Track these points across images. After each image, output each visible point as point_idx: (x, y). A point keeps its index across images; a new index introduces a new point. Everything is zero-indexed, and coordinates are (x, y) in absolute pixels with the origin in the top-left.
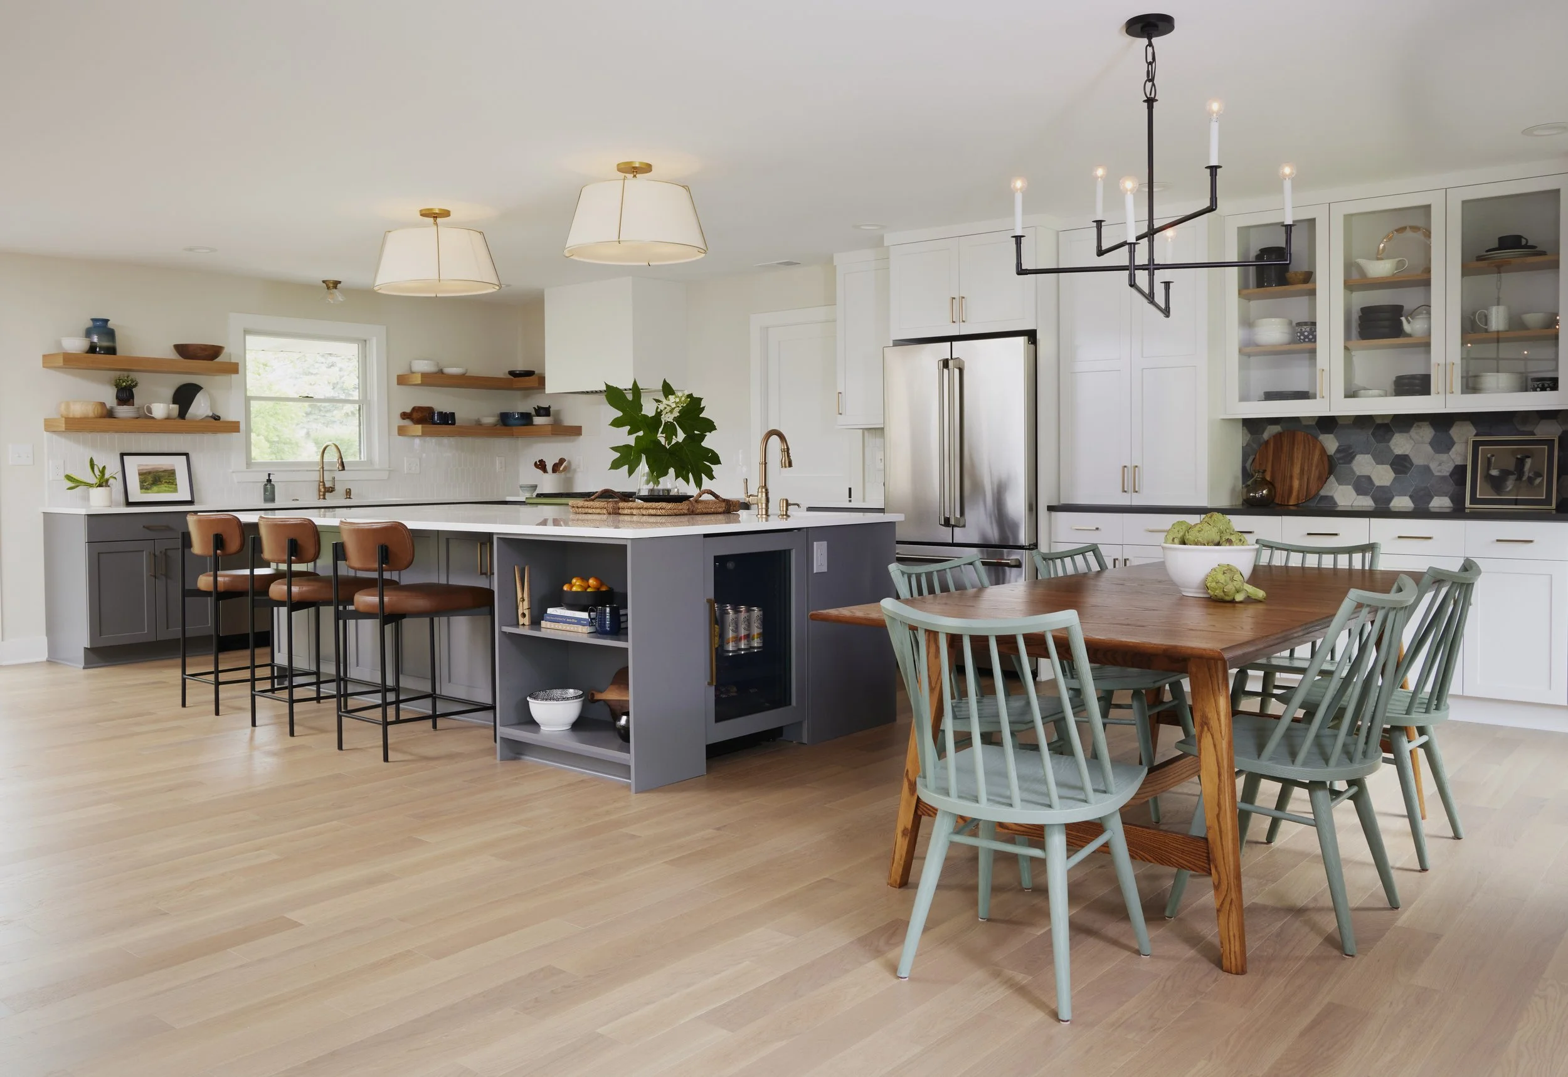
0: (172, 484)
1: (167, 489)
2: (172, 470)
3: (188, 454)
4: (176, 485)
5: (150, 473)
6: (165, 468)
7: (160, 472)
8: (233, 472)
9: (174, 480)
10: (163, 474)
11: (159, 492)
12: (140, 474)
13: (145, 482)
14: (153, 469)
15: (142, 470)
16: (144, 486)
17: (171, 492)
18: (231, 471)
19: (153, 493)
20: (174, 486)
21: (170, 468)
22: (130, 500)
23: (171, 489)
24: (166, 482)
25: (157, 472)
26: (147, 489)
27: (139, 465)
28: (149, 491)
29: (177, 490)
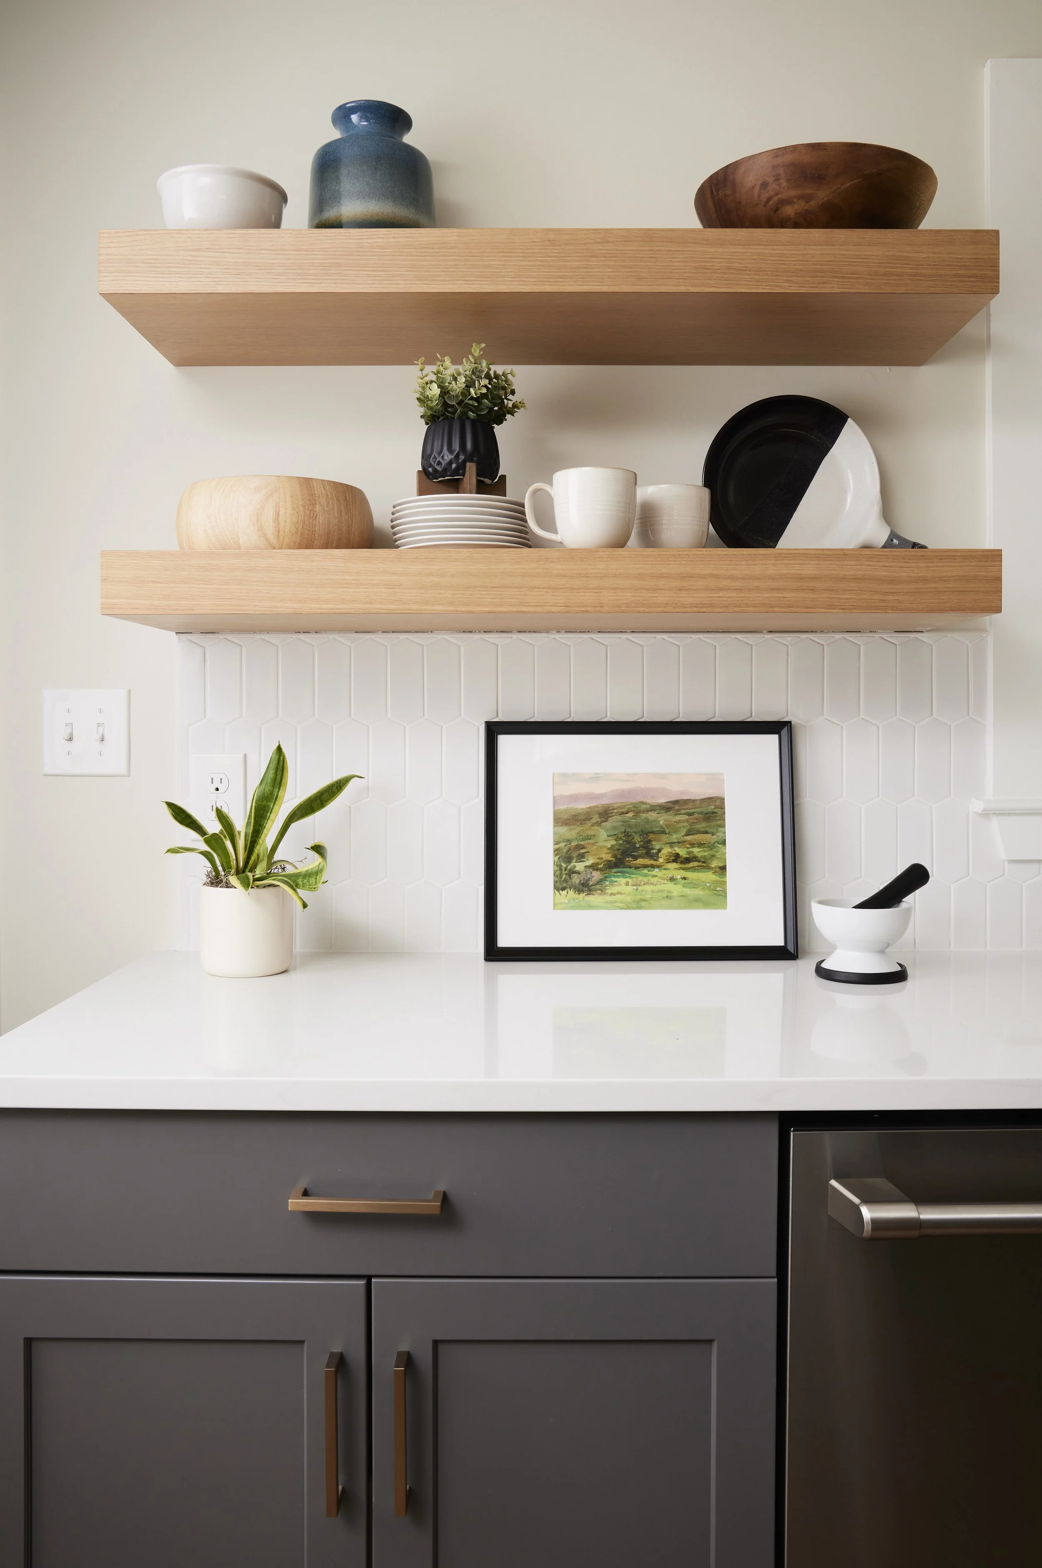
0: (704, 864)
1: (676, 889)
2: (710, 800)
3: (788, 724)
4: (723, 869)
5: (605, 814)
6: (676, 790)
7: (653, 808)
8: (986, 814)
9: (711, 846)
10: (662, 819)
11: (639, 904)
12: (561, 820)
13: (581, 857)
14: (623, 793)
15: (575, 798)
16: (572, 872)
17: (704, 903)
18: (977, 806)
19: (612, 906)
20: (708, 877)
21: (698, 791)
22: (504, 941)
23: (697, 892)
24: (676, 858)
25: (637, 809)
26: (585, 887)
27: (561, 778)
28: (595, 899)
29: (723, 894)
